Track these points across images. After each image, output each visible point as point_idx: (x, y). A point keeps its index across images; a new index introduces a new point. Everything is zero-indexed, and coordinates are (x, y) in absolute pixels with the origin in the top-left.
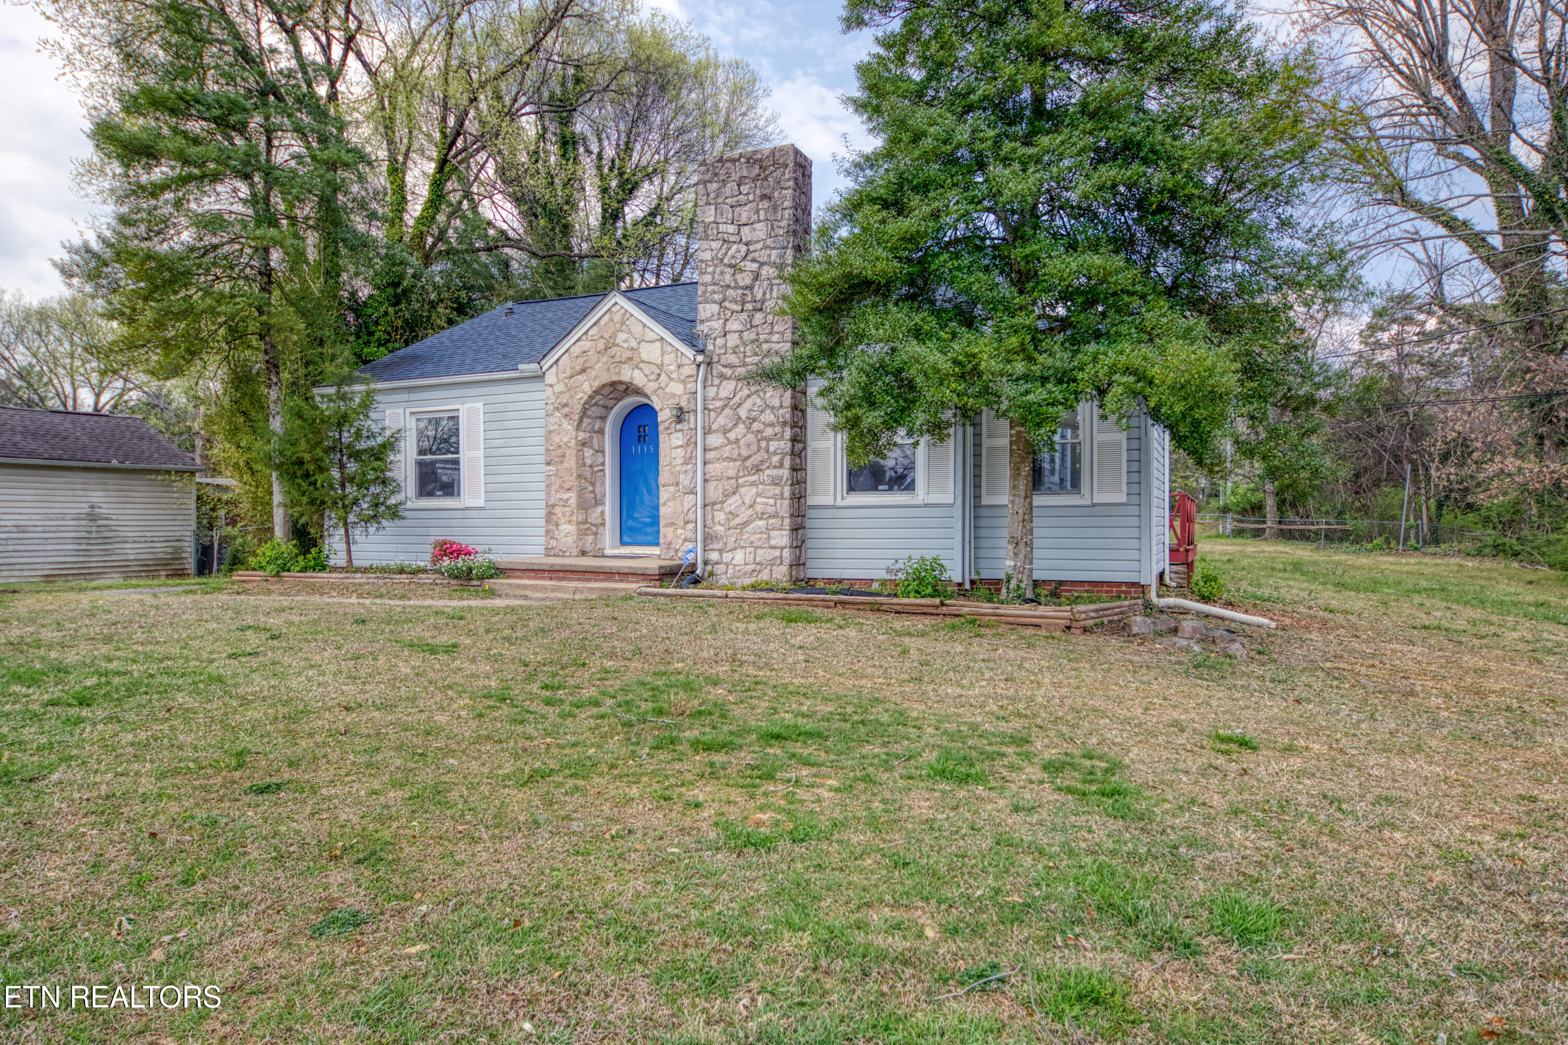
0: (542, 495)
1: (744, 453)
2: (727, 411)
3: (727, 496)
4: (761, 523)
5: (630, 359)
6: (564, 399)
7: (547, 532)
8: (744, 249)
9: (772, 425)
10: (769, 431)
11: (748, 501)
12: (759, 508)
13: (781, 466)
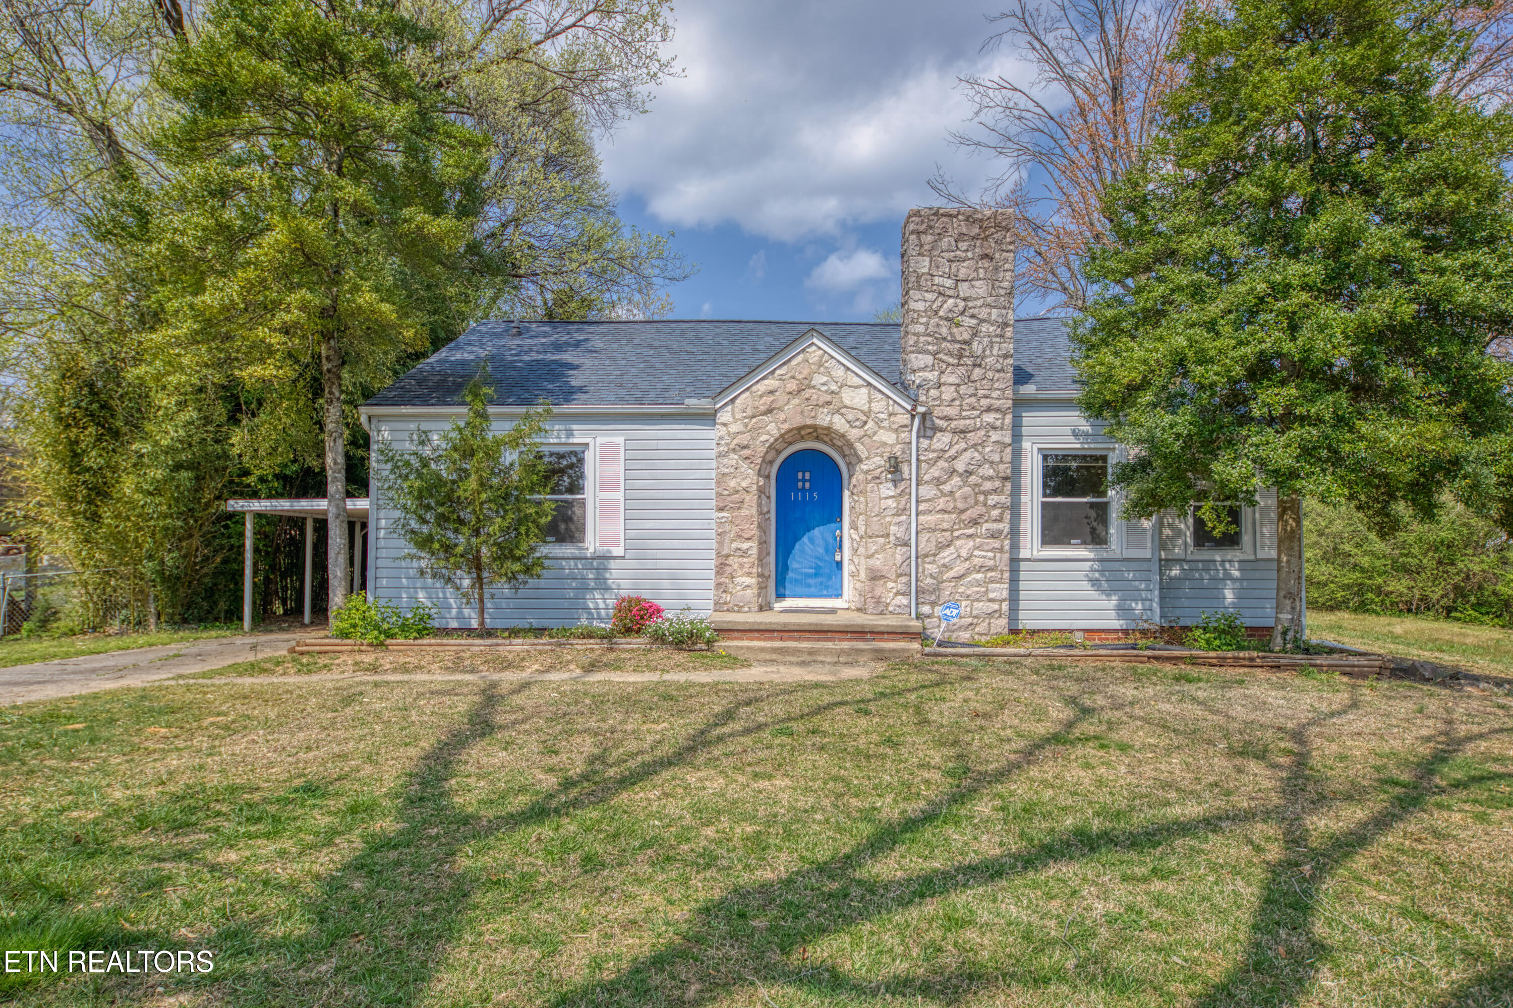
0: (714, 544)
1: (961, 505)
2: (942, 464)
3: (941, 547)
4: (979, 576)
5: (829, 403)
6: (744, 439)
7: (719, 585)
8: (962, 304)
9: (990, 479)
10: (988, 486)
11: (964, 554)
12: (977, 561)
13: (999, 520)
